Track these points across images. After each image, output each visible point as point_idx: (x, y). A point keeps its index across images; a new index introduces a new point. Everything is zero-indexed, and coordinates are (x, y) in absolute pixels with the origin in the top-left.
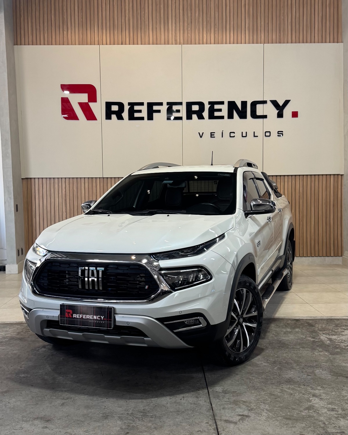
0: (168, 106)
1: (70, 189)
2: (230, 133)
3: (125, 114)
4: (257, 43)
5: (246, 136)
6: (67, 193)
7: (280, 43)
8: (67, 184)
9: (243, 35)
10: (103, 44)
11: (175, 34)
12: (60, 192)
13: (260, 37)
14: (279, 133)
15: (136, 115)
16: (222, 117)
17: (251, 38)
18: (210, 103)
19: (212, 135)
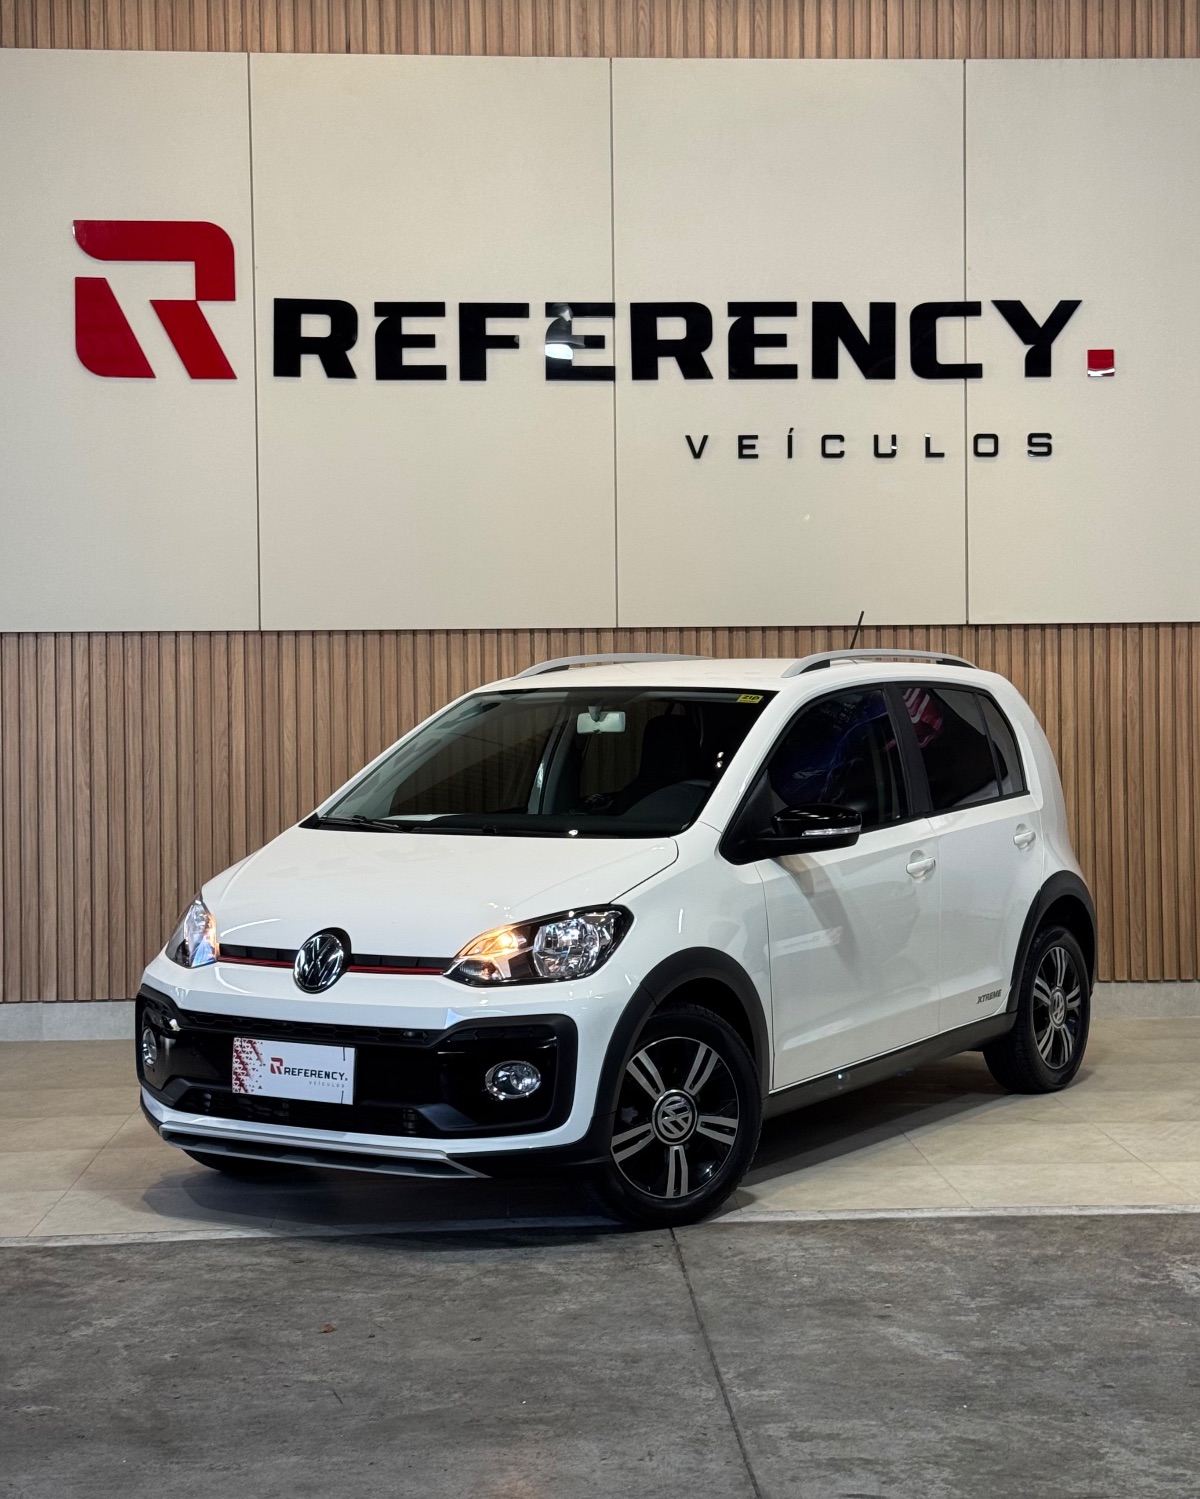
0: (553, 319)
1: (111, 684)
2: (825, 438)
3: (363, 354)
4: (937, 58)
5: (893, 454)
6: (94, 697)
7: (1035, 56)
8: (96, 660)
9: (877, 21)
10: (266, 47)
11: (580, 10)
12: (65, 696)
13: (946, 25)
14: (1035, 440)
15: (412, 357)
16: (788, 372)
17: (911, 31)
18: (734, 308)
19: (745, 447)
